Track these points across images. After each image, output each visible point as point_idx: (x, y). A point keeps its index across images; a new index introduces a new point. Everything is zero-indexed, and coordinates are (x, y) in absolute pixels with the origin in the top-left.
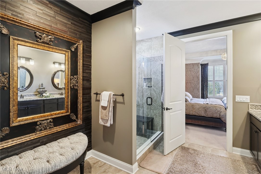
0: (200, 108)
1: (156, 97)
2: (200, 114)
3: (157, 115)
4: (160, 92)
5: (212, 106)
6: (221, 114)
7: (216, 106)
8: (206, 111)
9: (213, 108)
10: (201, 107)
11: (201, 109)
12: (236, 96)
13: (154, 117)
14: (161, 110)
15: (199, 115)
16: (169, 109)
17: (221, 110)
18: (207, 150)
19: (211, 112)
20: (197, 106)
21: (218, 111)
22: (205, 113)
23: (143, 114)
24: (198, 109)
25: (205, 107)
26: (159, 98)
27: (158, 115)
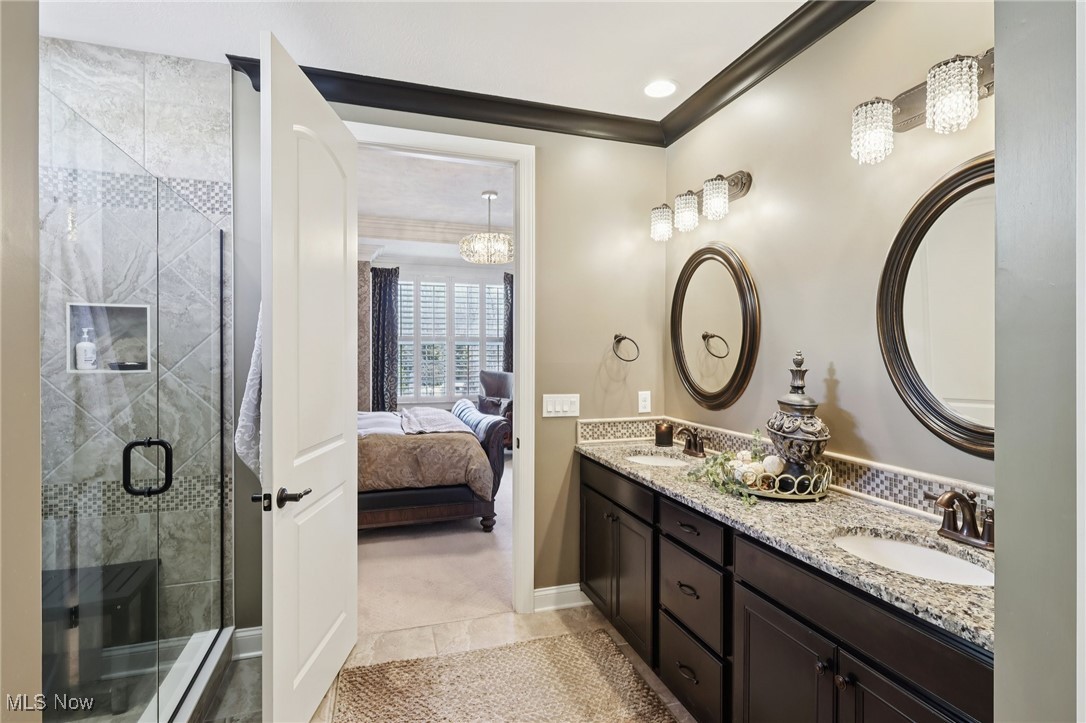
0: (395, 455)
1: (177, 428)
2: (396, 482)
3: (184, 540)
4: (207, 398)
5: (438, 440)
6: (471, 467)
7: (453, 440)
8: (417, 462)
9: (443, 448)
10: (400, 448)
11: (397, 459)
12: (544, 396)
13: (167, 553)
14: (216, 503)
15: (390, 488)
16: (296, 498)
17: (470, 452)
18: (456, 640)
19: (436, 464)
20: (380, 449)
21: (462, 458)
22: (414, 473)
23: (74, 551)
24: (389, 459)
25: (415, 449)
26: (202, 431)
27: (190, 536)
